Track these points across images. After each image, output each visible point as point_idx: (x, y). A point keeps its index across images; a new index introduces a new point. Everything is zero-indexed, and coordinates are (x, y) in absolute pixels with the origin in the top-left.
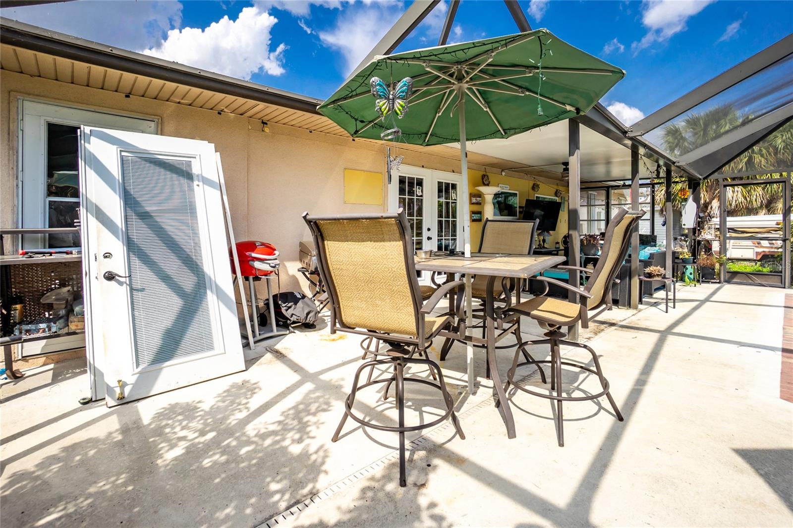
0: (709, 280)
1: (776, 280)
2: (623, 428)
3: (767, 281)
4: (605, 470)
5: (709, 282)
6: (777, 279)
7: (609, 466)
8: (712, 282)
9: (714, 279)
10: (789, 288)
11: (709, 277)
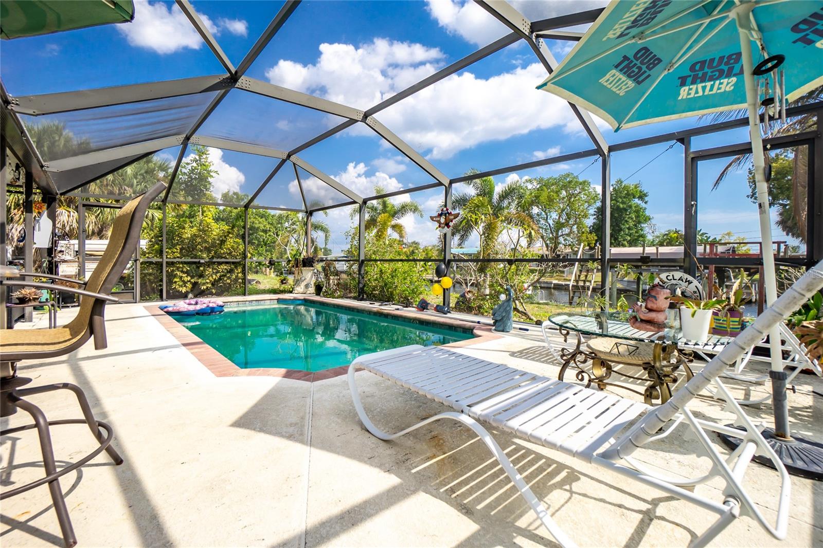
0: (69, 305)
1: (129, 297)
2: (131, 469)
3: (122, 299)
4: (158, 522)
5: (68, 307)
6: (130, 295)
7: (157, 514)
8: (72, 306)
9: (74, 302)
10: (139, 302)
11: (69, 301)
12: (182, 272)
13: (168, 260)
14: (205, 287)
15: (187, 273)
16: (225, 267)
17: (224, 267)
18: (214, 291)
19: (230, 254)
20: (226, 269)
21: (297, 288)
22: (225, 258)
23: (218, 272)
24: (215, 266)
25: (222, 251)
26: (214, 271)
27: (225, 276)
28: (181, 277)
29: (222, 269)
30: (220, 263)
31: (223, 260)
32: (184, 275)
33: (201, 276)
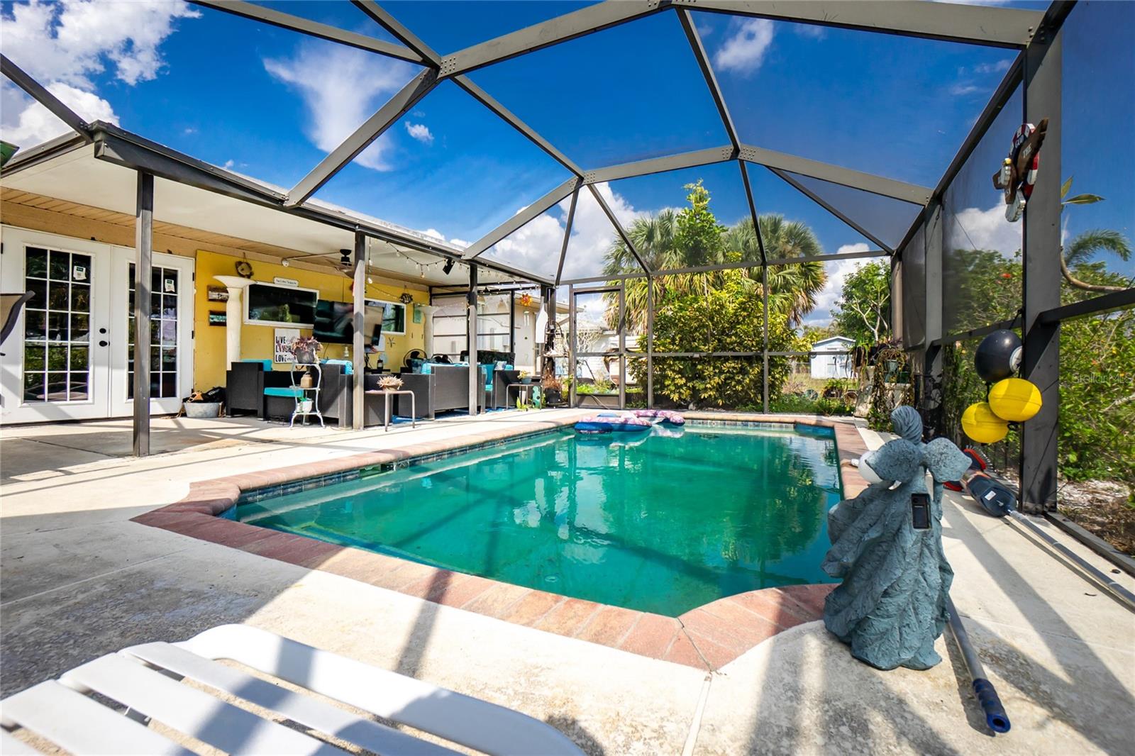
8: (557, 407)
12: (674, 371)
13: (655, 355)
14: (706, 396)
15: (680, 372)
16: (733, 365)
17: (730, 364)
18: (720, 402)
19: (740, 344)
20: (734, 368)
21: (860, 408)
22: (733, 350)
23: (721, 372)
24: (718, 364)
25: (728, 340)
26: (717, 371)
27: (733, 378)
28: (673, 379)
29: (729, 368)
30: (727, 359)
31: (730, 354)
32: (677, 376)
33: (701, 377)
